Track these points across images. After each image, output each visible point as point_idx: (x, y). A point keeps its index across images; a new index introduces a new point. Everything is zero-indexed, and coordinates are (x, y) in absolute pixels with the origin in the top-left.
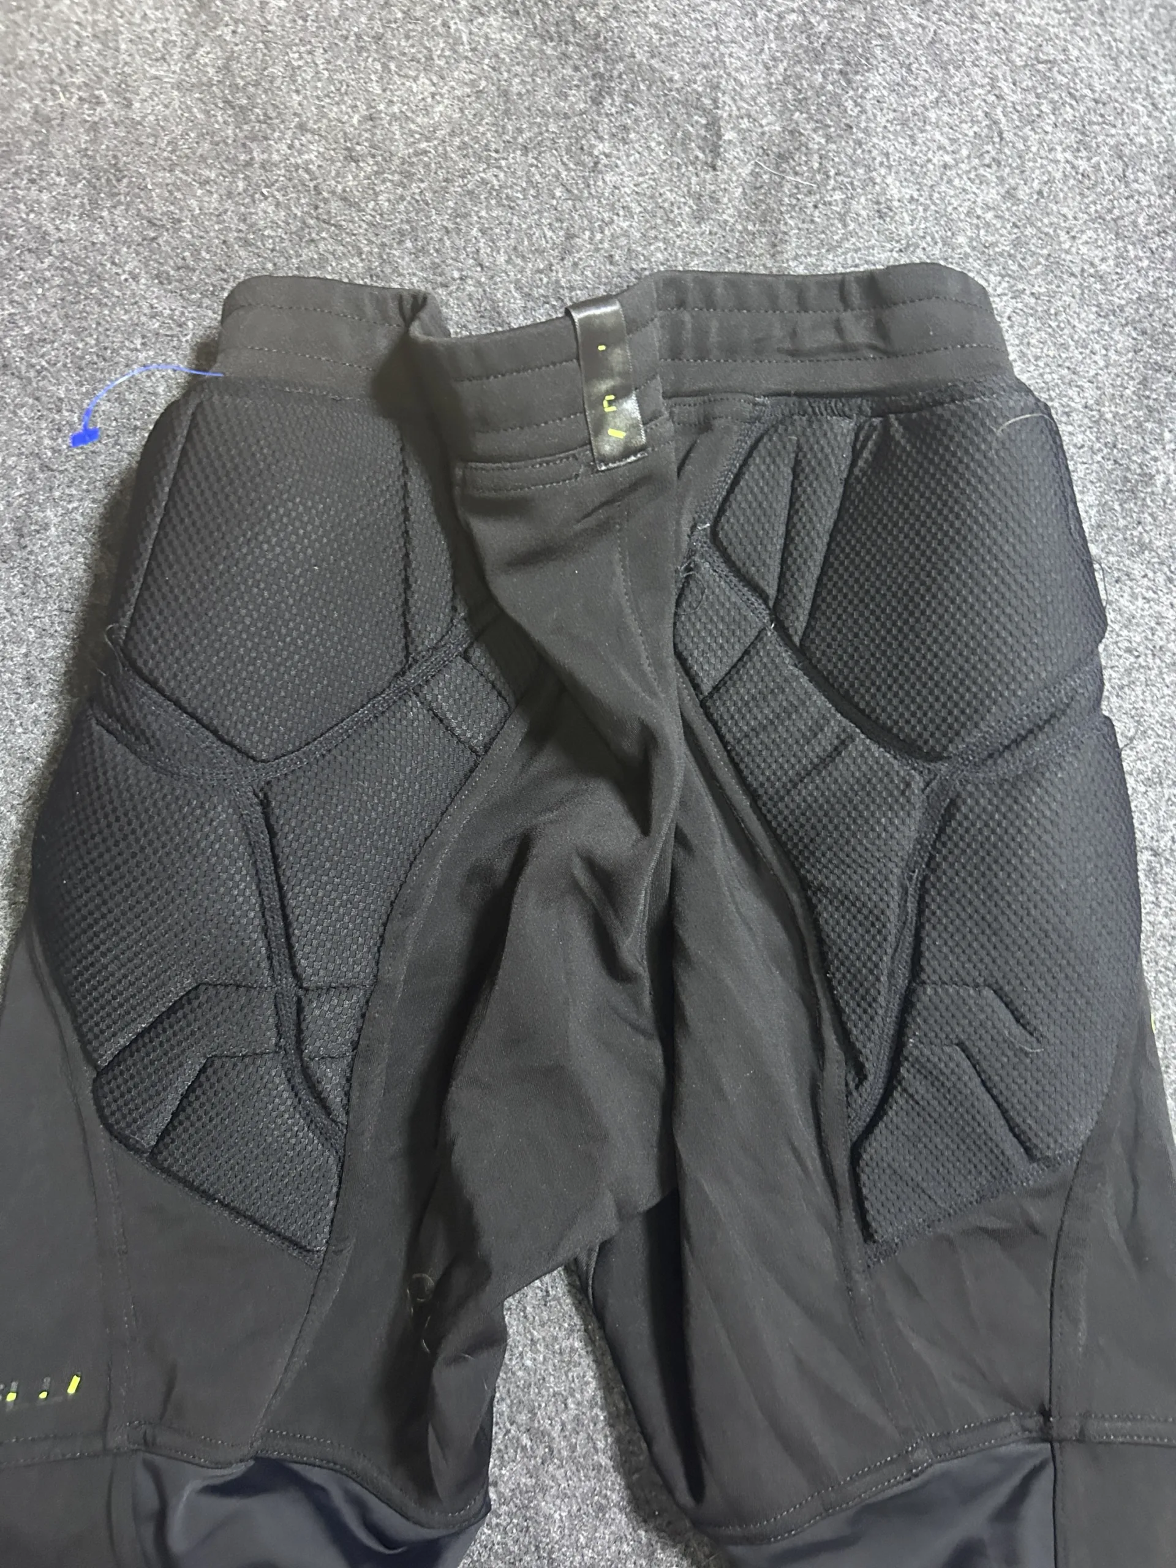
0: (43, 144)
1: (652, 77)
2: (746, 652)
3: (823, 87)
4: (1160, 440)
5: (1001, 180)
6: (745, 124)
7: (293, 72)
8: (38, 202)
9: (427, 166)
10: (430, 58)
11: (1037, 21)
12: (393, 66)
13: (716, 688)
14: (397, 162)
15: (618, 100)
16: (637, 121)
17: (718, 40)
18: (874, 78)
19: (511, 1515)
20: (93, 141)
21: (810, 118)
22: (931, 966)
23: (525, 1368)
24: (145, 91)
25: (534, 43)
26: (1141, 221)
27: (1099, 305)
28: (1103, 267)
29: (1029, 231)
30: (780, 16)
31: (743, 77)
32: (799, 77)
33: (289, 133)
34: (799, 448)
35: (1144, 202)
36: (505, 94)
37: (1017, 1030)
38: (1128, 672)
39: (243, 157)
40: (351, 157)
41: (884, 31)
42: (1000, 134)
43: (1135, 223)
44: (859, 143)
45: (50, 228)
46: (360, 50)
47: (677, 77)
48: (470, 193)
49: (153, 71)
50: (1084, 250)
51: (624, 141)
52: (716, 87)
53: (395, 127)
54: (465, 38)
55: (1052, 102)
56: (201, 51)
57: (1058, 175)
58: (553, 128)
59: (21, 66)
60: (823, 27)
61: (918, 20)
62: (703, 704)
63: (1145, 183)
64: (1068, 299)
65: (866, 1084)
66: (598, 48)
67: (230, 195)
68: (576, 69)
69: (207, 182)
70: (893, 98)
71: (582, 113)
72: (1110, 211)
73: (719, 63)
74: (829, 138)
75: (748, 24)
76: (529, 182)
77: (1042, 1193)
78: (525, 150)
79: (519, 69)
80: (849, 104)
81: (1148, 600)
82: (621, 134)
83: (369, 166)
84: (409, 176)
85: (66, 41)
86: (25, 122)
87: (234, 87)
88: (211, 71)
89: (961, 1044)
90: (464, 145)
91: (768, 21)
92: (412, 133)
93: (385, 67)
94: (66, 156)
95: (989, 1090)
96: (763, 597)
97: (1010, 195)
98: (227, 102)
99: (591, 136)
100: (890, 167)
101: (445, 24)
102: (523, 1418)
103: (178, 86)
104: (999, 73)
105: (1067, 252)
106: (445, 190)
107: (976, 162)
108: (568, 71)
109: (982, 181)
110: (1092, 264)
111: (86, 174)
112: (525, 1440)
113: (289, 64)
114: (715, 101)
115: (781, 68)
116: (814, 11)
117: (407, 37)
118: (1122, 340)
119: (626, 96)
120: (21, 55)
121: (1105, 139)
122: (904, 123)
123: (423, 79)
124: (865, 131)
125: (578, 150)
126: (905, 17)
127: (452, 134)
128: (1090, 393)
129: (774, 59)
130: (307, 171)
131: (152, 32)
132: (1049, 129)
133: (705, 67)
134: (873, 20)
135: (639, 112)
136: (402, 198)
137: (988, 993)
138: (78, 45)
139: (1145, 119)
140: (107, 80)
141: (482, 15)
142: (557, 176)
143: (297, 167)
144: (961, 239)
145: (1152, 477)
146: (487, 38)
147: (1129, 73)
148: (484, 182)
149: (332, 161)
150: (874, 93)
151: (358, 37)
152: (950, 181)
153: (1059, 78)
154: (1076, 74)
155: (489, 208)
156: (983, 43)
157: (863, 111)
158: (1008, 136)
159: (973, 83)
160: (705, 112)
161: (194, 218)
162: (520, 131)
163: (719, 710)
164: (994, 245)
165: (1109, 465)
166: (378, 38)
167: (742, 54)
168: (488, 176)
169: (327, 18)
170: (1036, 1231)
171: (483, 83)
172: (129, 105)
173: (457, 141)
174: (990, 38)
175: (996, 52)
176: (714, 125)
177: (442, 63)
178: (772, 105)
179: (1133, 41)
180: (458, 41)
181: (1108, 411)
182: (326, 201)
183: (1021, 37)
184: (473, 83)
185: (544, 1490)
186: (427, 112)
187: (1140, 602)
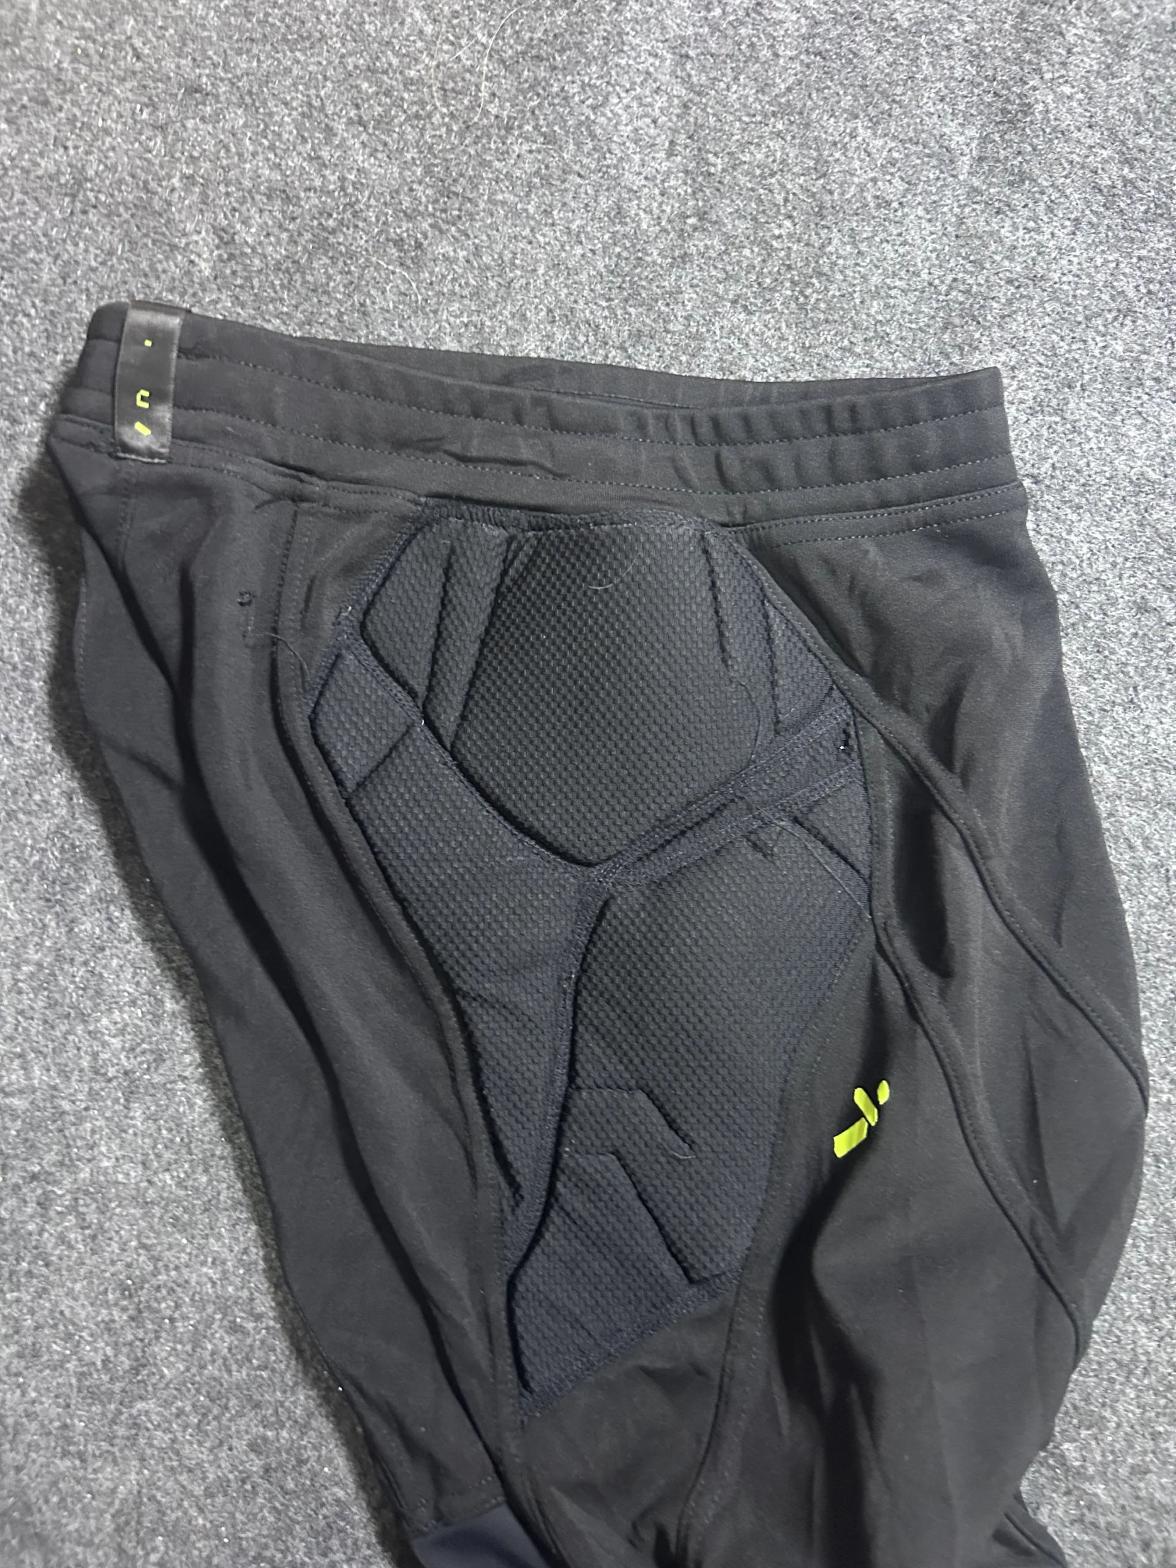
4: (1038, 71)
38: (1010, 302)
81: (1028, 230)
128: (970, 27)
145: (1029, 106)
165: (988, 98)
187: (1021, 232)
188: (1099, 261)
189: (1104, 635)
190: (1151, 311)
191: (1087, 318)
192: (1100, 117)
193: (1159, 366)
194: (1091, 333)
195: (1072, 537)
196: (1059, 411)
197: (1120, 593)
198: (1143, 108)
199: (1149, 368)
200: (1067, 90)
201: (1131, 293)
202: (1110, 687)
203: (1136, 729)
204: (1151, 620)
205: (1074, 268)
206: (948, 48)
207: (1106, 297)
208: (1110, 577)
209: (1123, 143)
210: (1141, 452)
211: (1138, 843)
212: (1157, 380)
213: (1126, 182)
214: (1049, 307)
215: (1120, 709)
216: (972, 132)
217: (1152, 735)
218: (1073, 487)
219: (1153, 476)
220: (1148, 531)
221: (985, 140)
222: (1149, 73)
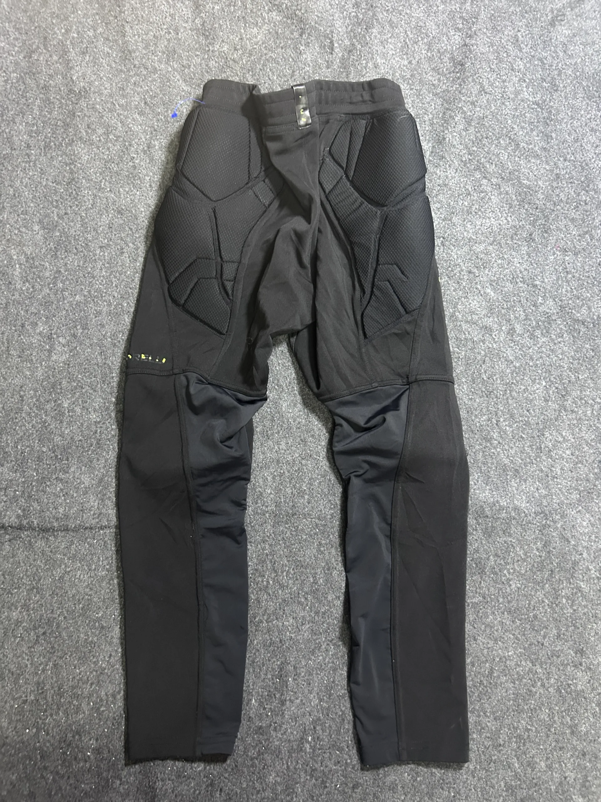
0: (156, 44)
1: (316, 29)
2: (338, 182)
3: (361, 32)
4: (448, 129)
5: (408, 59)
6: (340, 42)
7: (221, 26)
8: (155, 59)
9: (256, 52)
10: (257, 23)
11: (418, 15)
12: (247, 25)
13: (330, 192)
14: (248, 51)
15: (307, 35)
16: (312, 41)
17: (333, 19)
18: (374, 30)
19: (272, 405)
20: (168, 44)
21: (357, 41)
22: (381, 260)
23: (276, 370)
24: (182, 31)
25: (285, 19)
26: (445, 70)
27: (433, 92)
28: (434, 82)
29: (415, 72)
30: (350, 13)
31: (340, 30)
32: (355, 30)
33: (219, 43)
34: (352, 128)
35: (445, 65)
36: (277, 33)
37: (402, 276)
38: (438, 191)
39: (207, 49)
40: (236, 49)
41: (376, 18)
42: (408, 46)
43: (443, 70)
44: (370, 48)
45: (157, 67)
46: (239, 21)
47: (322, 29)
48: (267, 59)
49: (184, 25)
50: (430, 78)
51: (308, 46)
52: (333, 32)
53: (248, 41)
54: (267, 18)
55: (421, 37)
56: (196, 20)
57: (423, 57)
58: (289, 42)
59: (151, 23)
60: (361, 16)
61: (386, 15)
62: (326, 197)
63: (446, 59)
64: (425, 91)
65: (365, 295)
66: (301, 21)
67: (203, 59)
68: (296, 27)
69: (198, 55)
70: (379, 36)
71: (297, 38)
72: (436, 67)
73: (333, 25)
74: (362, 46)
75: (341, 15)
76: (283, 57)
77: (409, 323)
78: (282, 48)
79: (280, 26)
80: (368, 37)
81: (444, 172)
82: (307, 45)
83: (240, 52)
84: (251, 55)
85: (162, 16)
86: (151, 38)
87: (205, 30)
88: (199, 25)
89: (388, 281)
90: (266, 47)
91: (347, 14)
92: (252, 43)
93: (245, 25)
94: (161, 47)
95: (395, 293)
96: (342, 168)
97: (410, 62)
98: (203, 34)
99: (300, 45)
100: (378, 55)
101: (261, 14)
102: (276, 382)
103: (190, 29)
104: (407, 29)
105: (425, 78)
106: (261, 59)
107: (401, 53)
108: (294, 27)
109: (403, 59)
110: (432, 81)
111: (166, 52)
112: (276, 387)
113: (220, 24)
114: (332, 36)
115: (350, 27)
116: (359, 12)
117: (251, 17)
118: (439, 102)
119: (309, 34)
120: (151, 20)
121: (435, 48)
122: (382, 43)
123: (255, 29)
124: (372, 44)
125: (296, 48)
126: (383, 14)
127: (263, 43)
128: (431, 116)
129: (348, 25)
130: (224, 52)
131: (184, 15)
132: (421, 45)
133: (330, 27)
134: (374, 15)
135: (312, 38)
136: (249, 60)
137: (395, 266)
138: (166, 17)
139: (446, 42)
140: (172, 27)
141: (271, 11)
142: (290, 55)
143: (221, 52)
144: (397, 74)
145: (445, 138)
146: (272, 18)
147: (442, 30)
148: (271, 57)
149: (231, 50)
150: (374, 34)
151: (238, 17)
152: (394, 59)
153: (423, 31)
154: (428, 30)
155: (272, 64)
156: (403, 21)
157: (371, 39)
158: (410, 46)
159: (400, 32)
160: (330, 39)
161: (194, 65)
162: (281, 43)
163: (331, 197)
164: (406, 76)
165: (435, 136)
166: (243, 17)
167: (340, 23)
168: (272, 55)
169: (230, 12)
170: (408, 334)
171: (271, 30)
172: (178, 34)
173: (264, 46)
174: (405, 20)
175: (407, 24)
176: (332, 42)
177: (260, 24)
178: (348, 37)
179: (443, 21)
180: (265, 19)
181: (435, 121)
182: (229, 61)
183: (413, 20)
184: (268, 30)
185: (281, 399)
186: (256, 37)
187: (442, 172)
188: (462, 180)
189: (460, 279)
190: (475, 194)
191: (459, 196)
192: (463, 142)
193: (476, 209)
194: (459, 199)
195: (453, 253)
196: (450, 220)
197: (464, 268)
198: (474, 139)
199: (474, 209)
200: (455, 134)
201: (470, 189)
202: (461, 292)
203: (467, 304)
204: (472, 276)
205: (456, 182)
206: (425, 122)
207: (463, 190)
208: (462, 264)
209: (469, 149)
210: (471, 231)
211: (467, 333)
212: (476, 212)
213: (469, 159)
214: (449, 193)
215: (463, 299)
216: (430, 145)
217: (471, 305)
218: (453, 240)
219: (474, 238)
220: (472, 252)
221: (433, 147)
222: (476, 130)
